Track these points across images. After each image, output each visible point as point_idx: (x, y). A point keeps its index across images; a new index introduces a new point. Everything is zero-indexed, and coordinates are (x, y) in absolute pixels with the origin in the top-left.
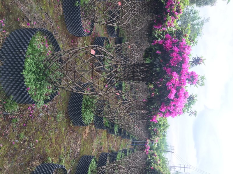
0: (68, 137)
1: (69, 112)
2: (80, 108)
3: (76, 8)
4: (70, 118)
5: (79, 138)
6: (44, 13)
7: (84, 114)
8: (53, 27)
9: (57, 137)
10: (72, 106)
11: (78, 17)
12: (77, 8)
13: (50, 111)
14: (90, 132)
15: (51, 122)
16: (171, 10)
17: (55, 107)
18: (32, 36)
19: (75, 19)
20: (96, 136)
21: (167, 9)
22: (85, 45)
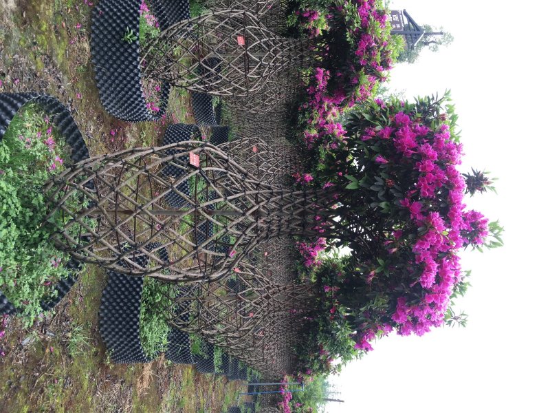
0: (98, 398)
1: (102, 325)
2: (136, 312)
3: (126, 46)
4: (105, 343)
5: (127, 395)
6: (42, 54)
7: (145, 328)
8: (63, 94)
9: (70, 402)
10: (110, 308)
11: (132, 71)
12: (130, 46)
13: (51, 327)
14: (153, 376)
15: (55, 361)
16: (369, 59)
17: (65, 316)
18: (13, 112)
19: (124, 74)
20: (167, 383)
21: (360, 57)
22: (144, 144)
